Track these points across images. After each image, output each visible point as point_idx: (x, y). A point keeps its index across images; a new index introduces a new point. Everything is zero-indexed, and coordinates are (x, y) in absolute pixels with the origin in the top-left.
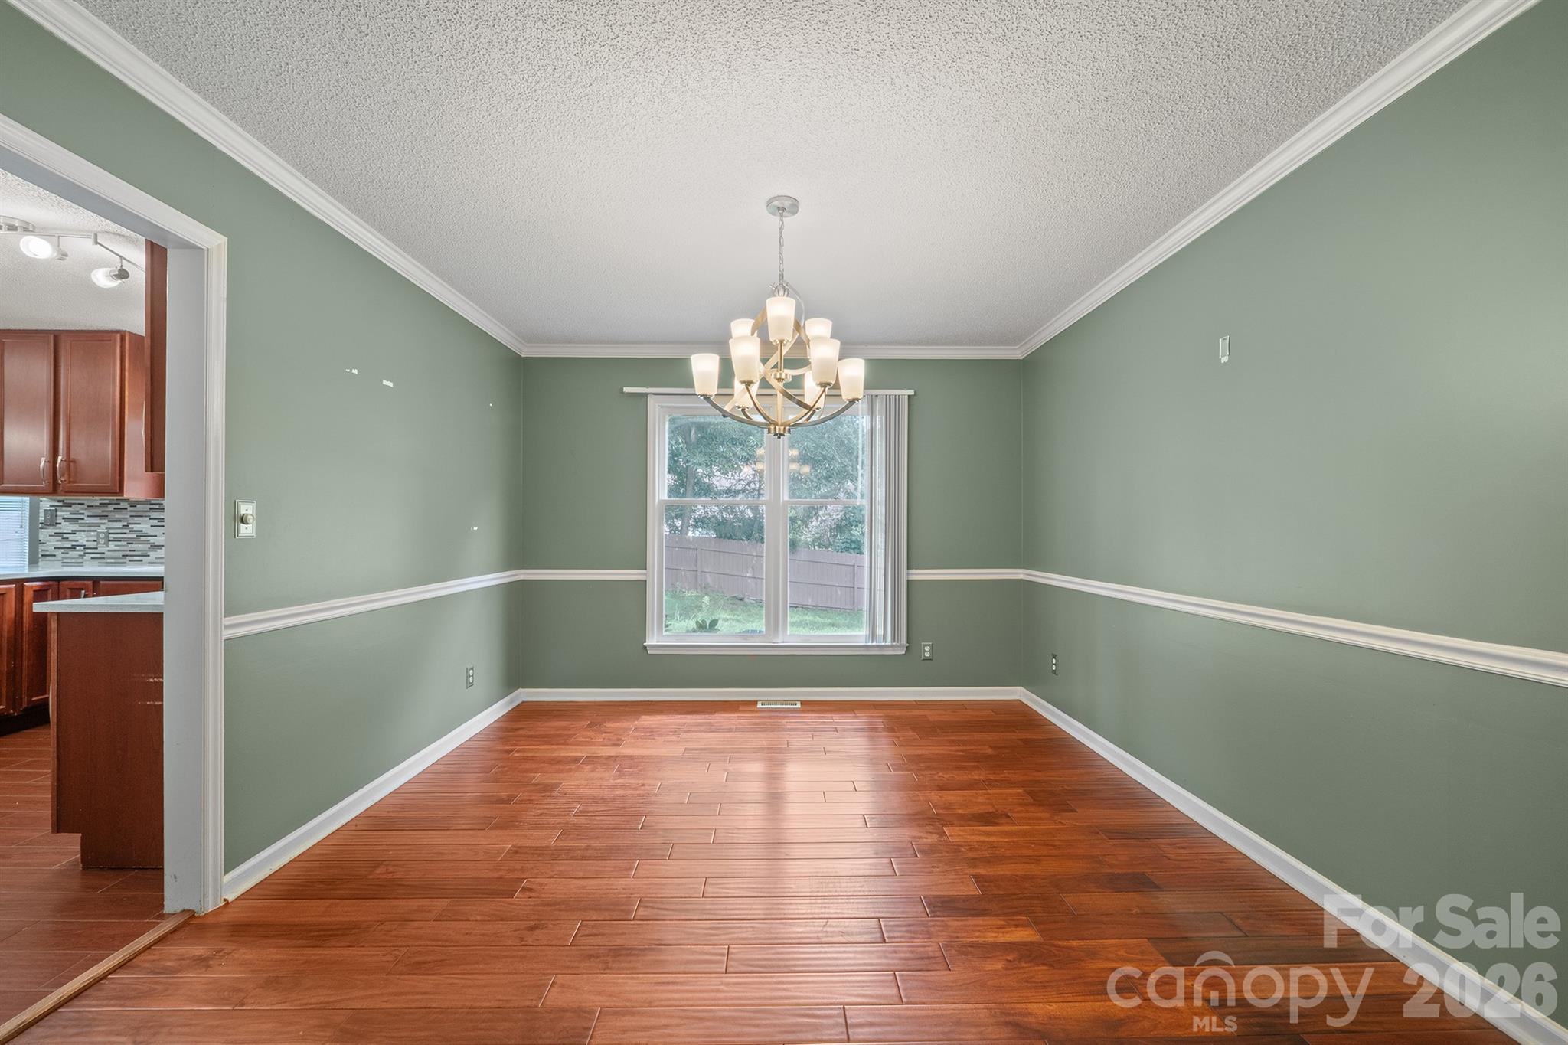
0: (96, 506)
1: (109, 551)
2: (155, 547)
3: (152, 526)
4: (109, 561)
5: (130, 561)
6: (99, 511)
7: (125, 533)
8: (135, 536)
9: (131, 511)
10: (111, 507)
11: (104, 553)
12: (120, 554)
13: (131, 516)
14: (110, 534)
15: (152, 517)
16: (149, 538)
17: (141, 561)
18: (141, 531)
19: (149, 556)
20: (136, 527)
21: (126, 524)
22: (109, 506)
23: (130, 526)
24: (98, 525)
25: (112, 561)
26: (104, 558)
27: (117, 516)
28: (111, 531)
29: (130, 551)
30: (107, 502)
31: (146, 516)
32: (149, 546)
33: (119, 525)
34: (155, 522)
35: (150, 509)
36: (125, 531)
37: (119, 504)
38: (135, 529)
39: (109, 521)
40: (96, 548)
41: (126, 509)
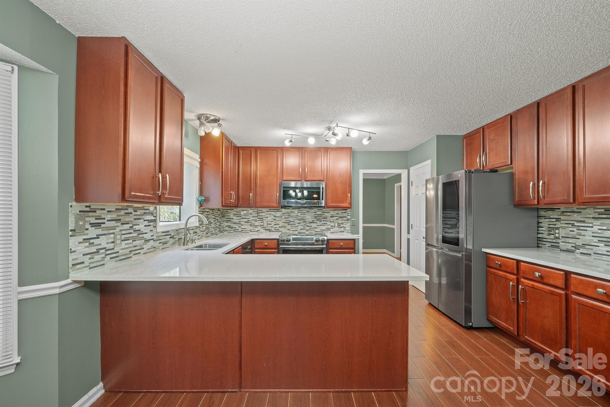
0: (113, 211)
1: (122, 249)
2: (147, 241)
3: (145, 226)
4: (122, 258)
5: (134, 254)
6: (114, 216)
7: (131, 233)
8: (136, 235)
9: (135, 215)
10: (123, 212)
11: (118, 252)
12: (127, 251)
13: (135, 219)
14: (123, 234)
15: (145, 219)
16: (144, 235)
17: (140, 253)
18: (140, 230)
19: (144, 248)
20: (137, 227)
21: (131, 225)
22: (122, 211)
23: (134, 227)
24: (114, 228)
25: (124, 257)
26: (118, 256)
27: (127, 219)
28: (123, 232)
29: (134, 247)
30: (120, 207)
31: (143, 219)
32: (143, 241)
33: (127, 226)
34: (146, 223)
35: (144, 213)
36: (129, 231)
37: (127, 209)
38: (137, 229)
39: (122, 224)
40: (113, 249)
41: (131, 213)
